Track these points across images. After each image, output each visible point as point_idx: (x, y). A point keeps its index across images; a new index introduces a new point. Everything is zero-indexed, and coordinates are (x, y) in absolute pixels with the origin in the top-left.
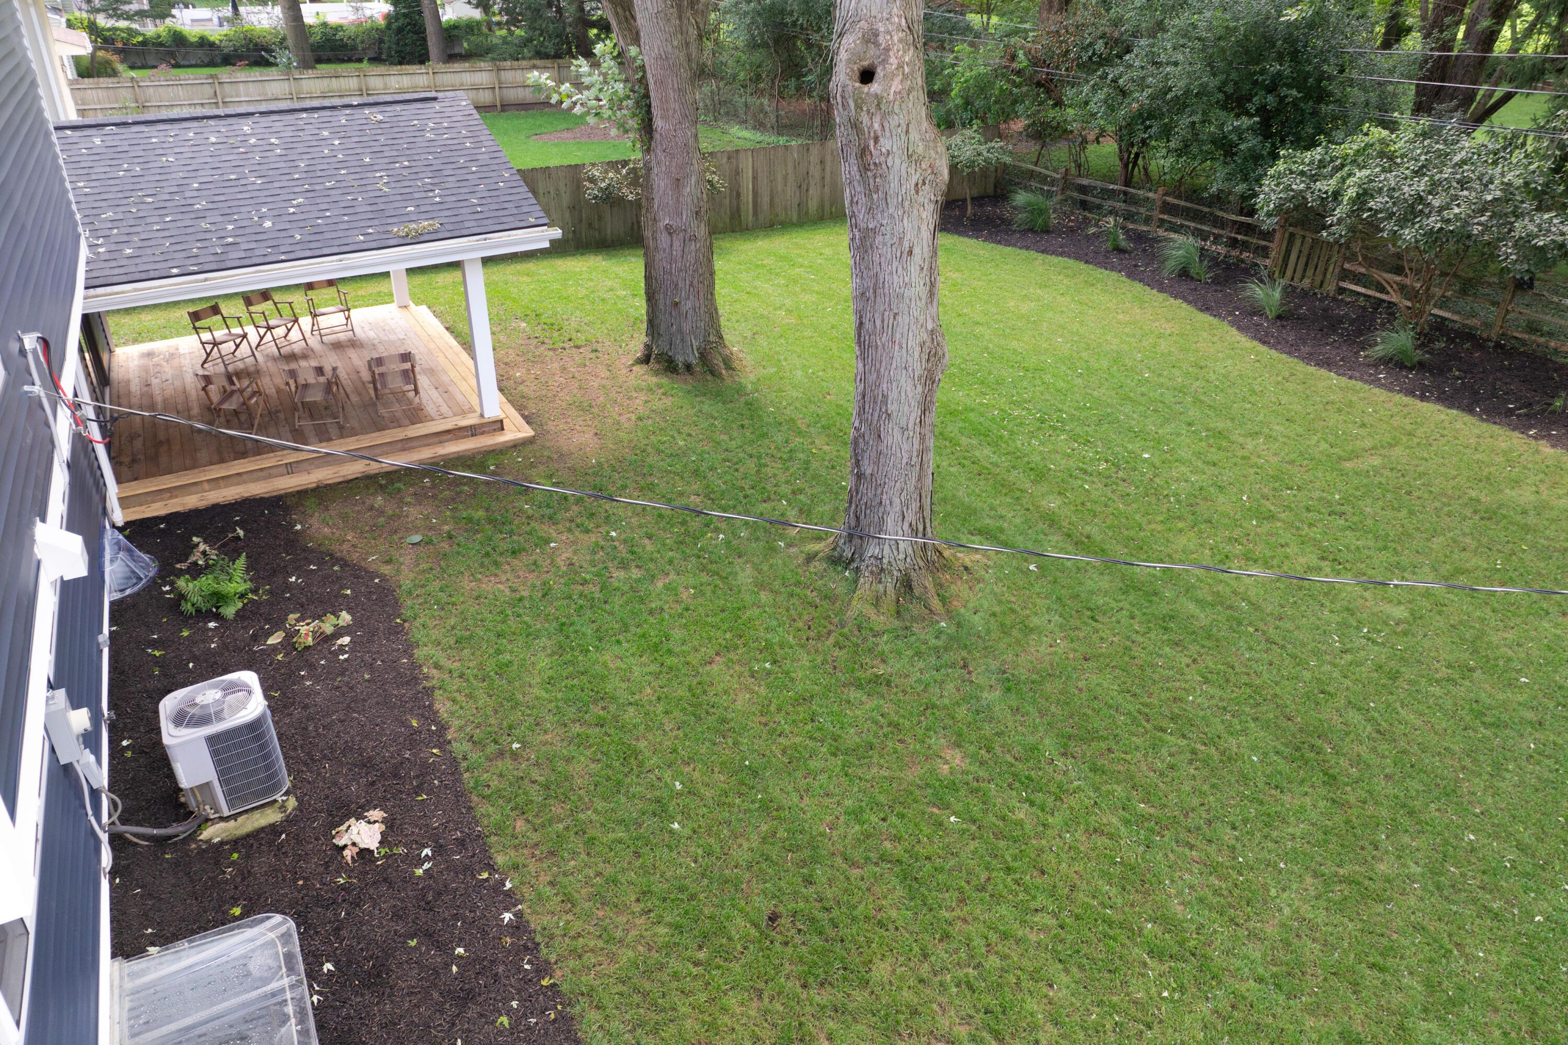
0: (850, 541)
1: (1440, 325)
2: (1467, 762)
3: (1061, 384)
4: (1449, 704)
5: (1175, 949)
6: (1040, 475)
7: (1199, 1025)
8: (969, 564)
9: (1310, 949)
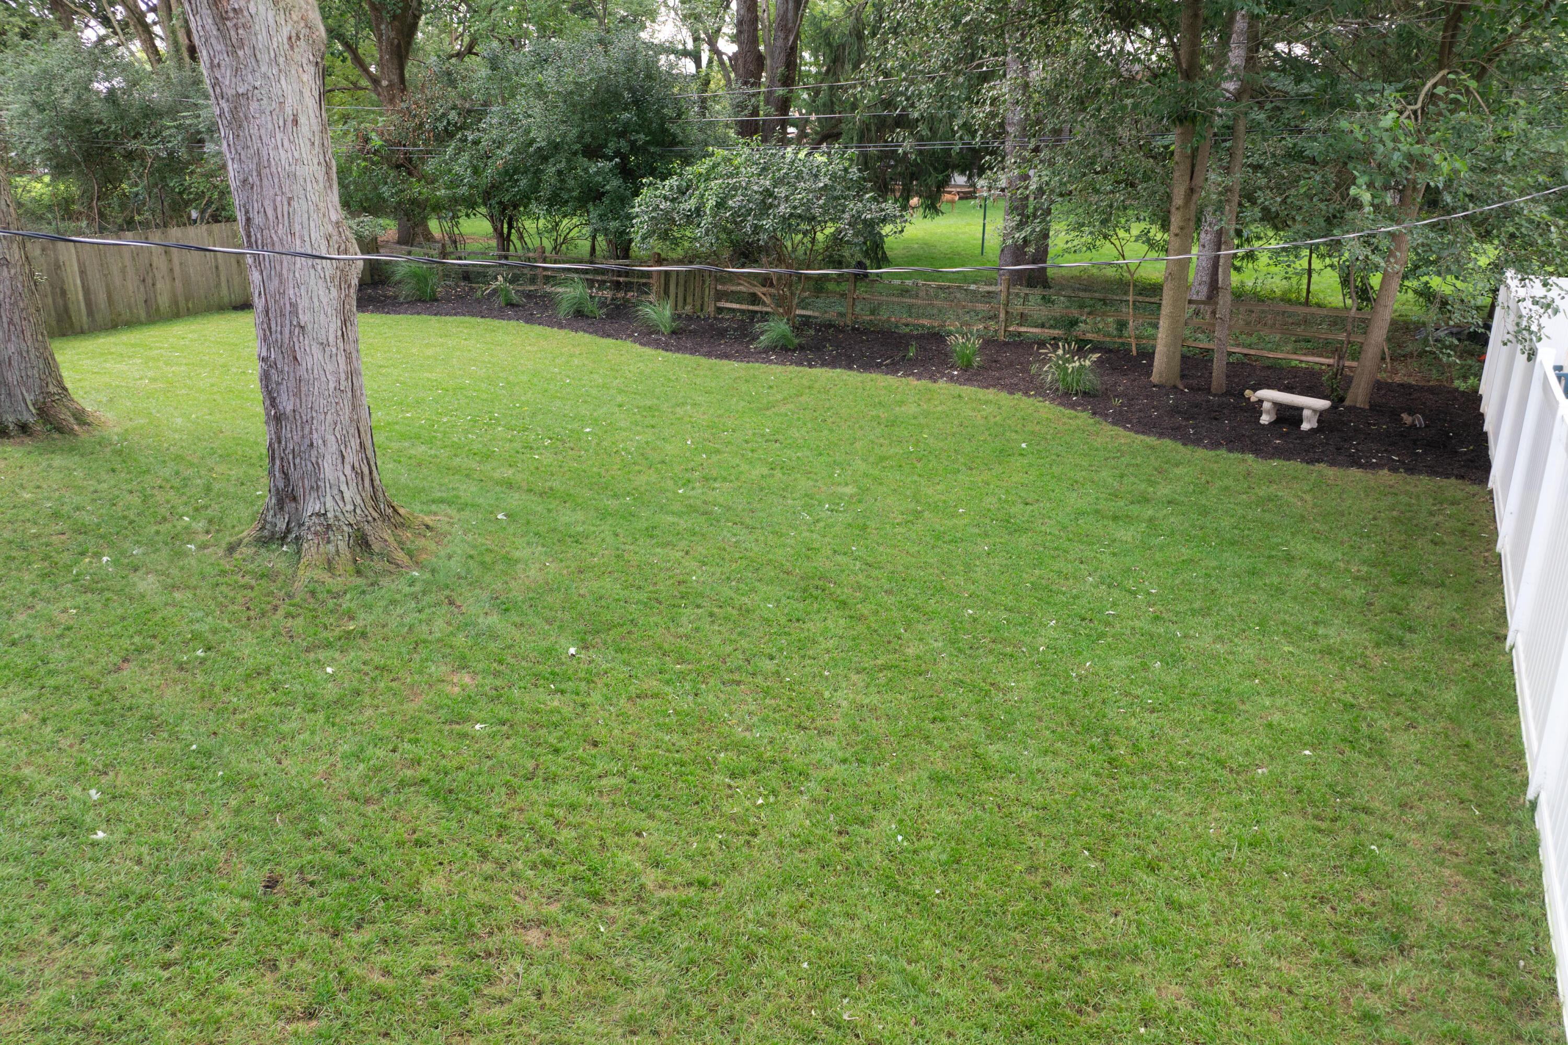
0: (281, 509)
1: (806, 322)
2: (944, 567)
3: (485, 396)
4: (914, 536)
5: (755, 764)
6: (488, 456)
7: (803, 816)
8: (431, 524)
9: (878, 727)
